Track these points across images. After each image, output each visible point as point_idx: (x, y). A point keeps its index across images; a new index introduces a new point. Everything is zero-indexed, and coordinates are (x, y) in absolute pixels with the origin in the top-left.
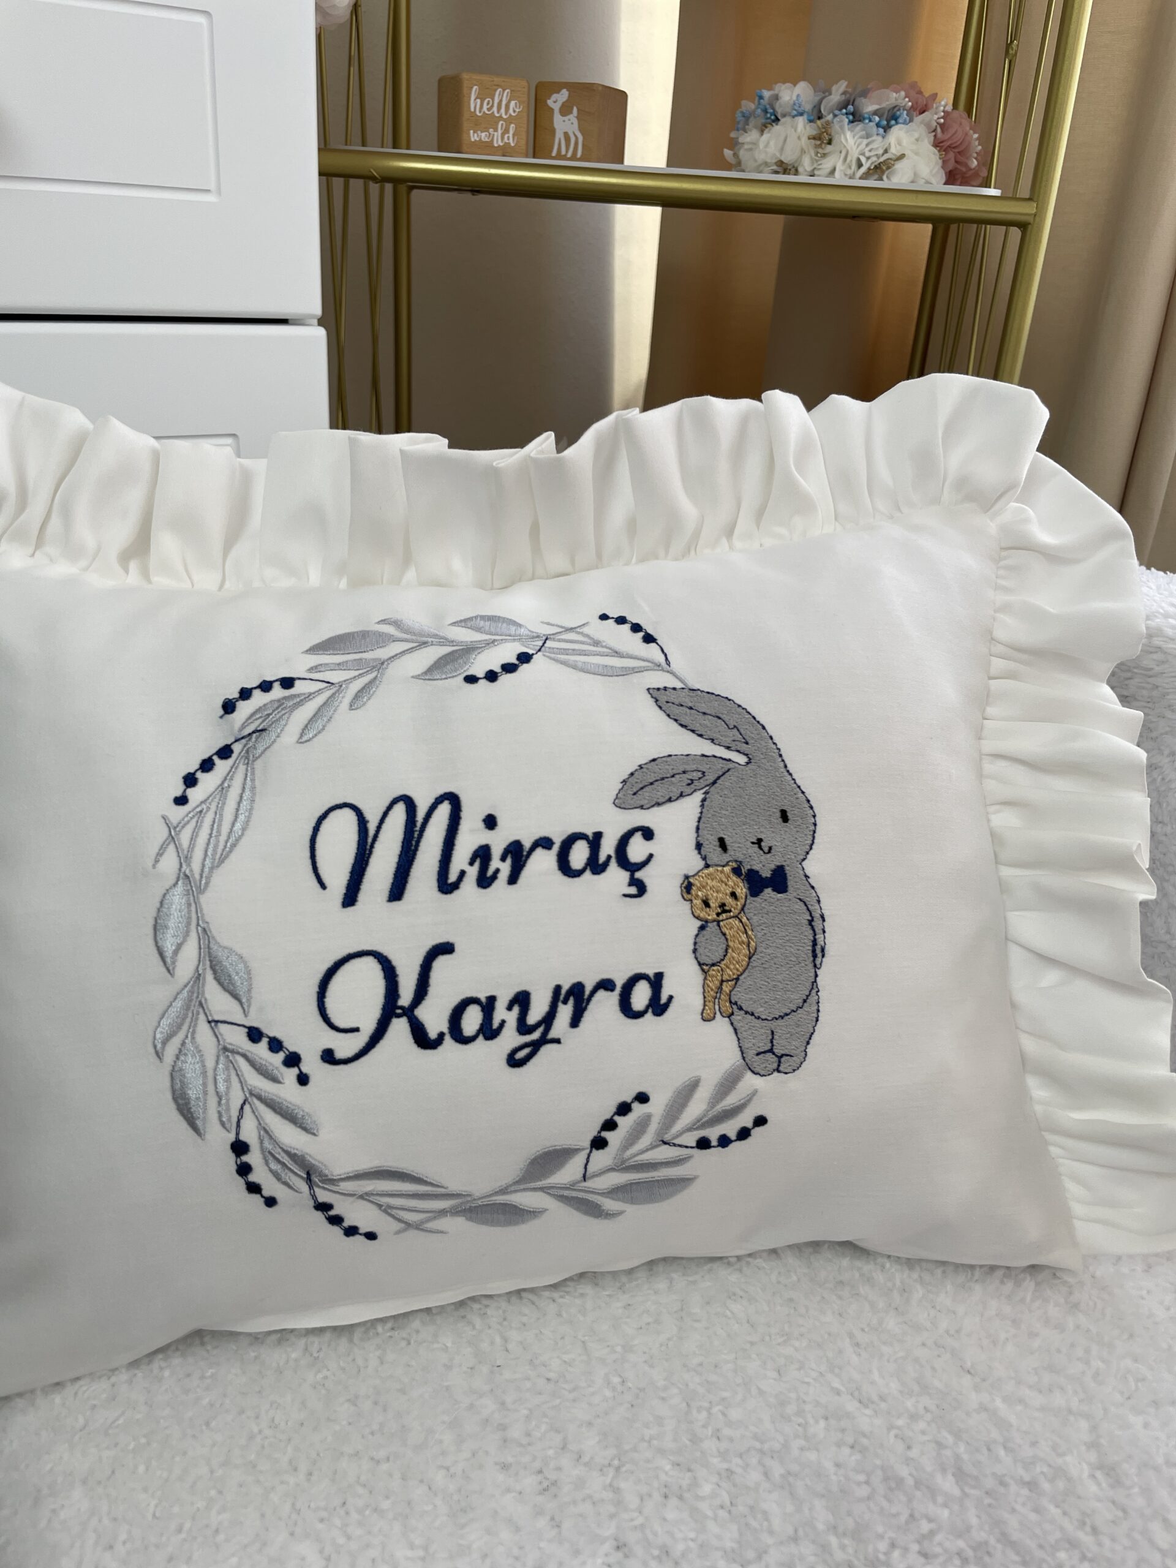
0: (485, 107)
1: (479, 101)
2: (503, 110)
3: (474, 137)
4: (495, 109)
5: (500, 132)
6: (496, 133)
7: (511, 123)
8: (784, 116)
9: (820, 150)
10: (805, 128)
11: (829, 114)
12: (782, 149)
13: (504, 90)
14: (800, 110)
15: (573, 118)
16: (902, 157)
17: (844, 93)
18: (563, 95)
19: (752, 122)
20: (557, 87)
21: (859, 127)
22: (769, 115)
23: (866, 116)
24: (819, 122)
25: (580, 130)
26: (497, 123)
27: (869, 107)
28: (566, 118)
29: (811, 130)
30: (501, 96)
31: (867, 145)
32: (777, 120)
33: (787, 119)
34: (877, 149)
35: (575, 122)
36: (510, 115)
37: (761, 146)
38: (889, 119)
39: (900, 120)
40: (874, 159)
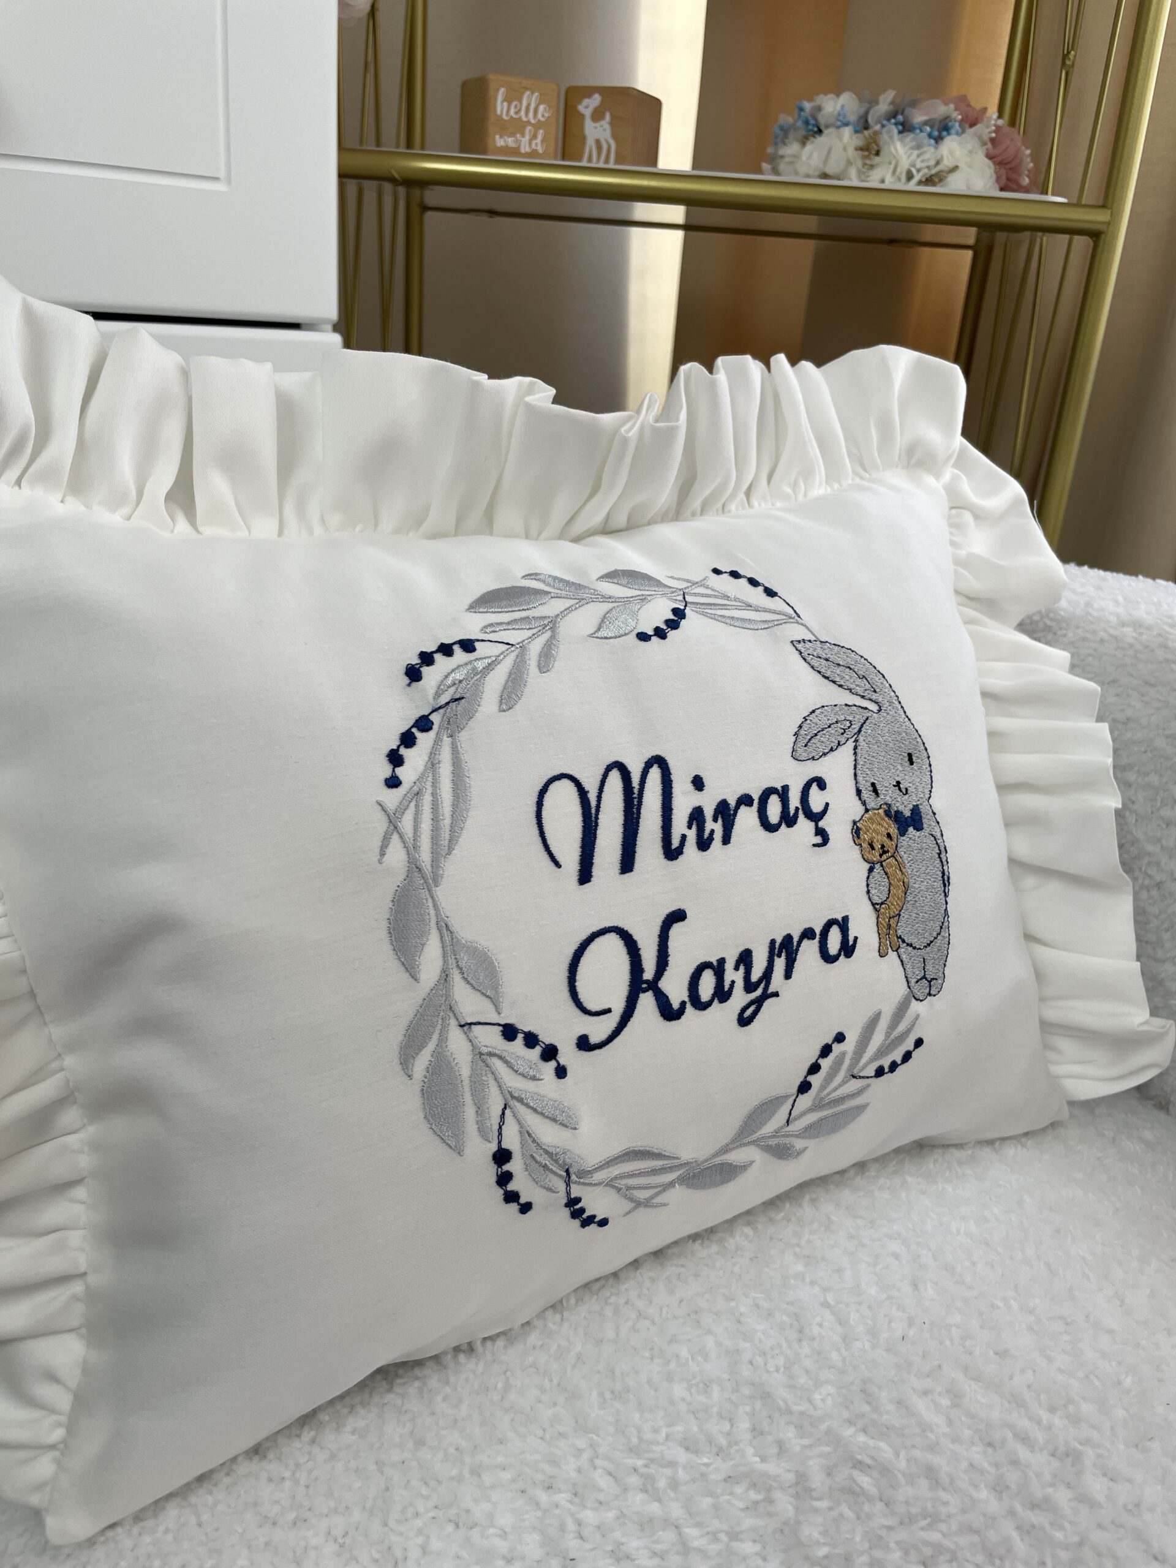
0: (512, 111)
1: (505, 104)
2: (531, 114)
3: (500, 142)
4: (523, 113)
5: (527, 137)
6: (523, 139)
7: (539, 128)
8: (827, 127)
9: (868, 162)
10: (851, 138)
11: (876, 124)
12: (826, 161)
13: (533, 93)
14: (845, 121)
15: (605, 125)
16: (955, 168)
17: (892, 103)
18: (596, 100)
19: (791, 135)
20: (588, 92)
21: (910, 137)
22: (810, 127)
23: (917, 126)
24: (866, 133)
25: (614, 136)
26: (524, 128)
27: (918, 118)
28: (597, 125)
29: (858, 140)
30: (530, 99)
31: (918, 156)
32: (820, 131)
33: (832, 130)
34: (928, 160)
35: (608, 127)
36: (539, 120)
37: (804, 157)
38: (941, 130)
39: (953, 131)
40: (926, 171)
